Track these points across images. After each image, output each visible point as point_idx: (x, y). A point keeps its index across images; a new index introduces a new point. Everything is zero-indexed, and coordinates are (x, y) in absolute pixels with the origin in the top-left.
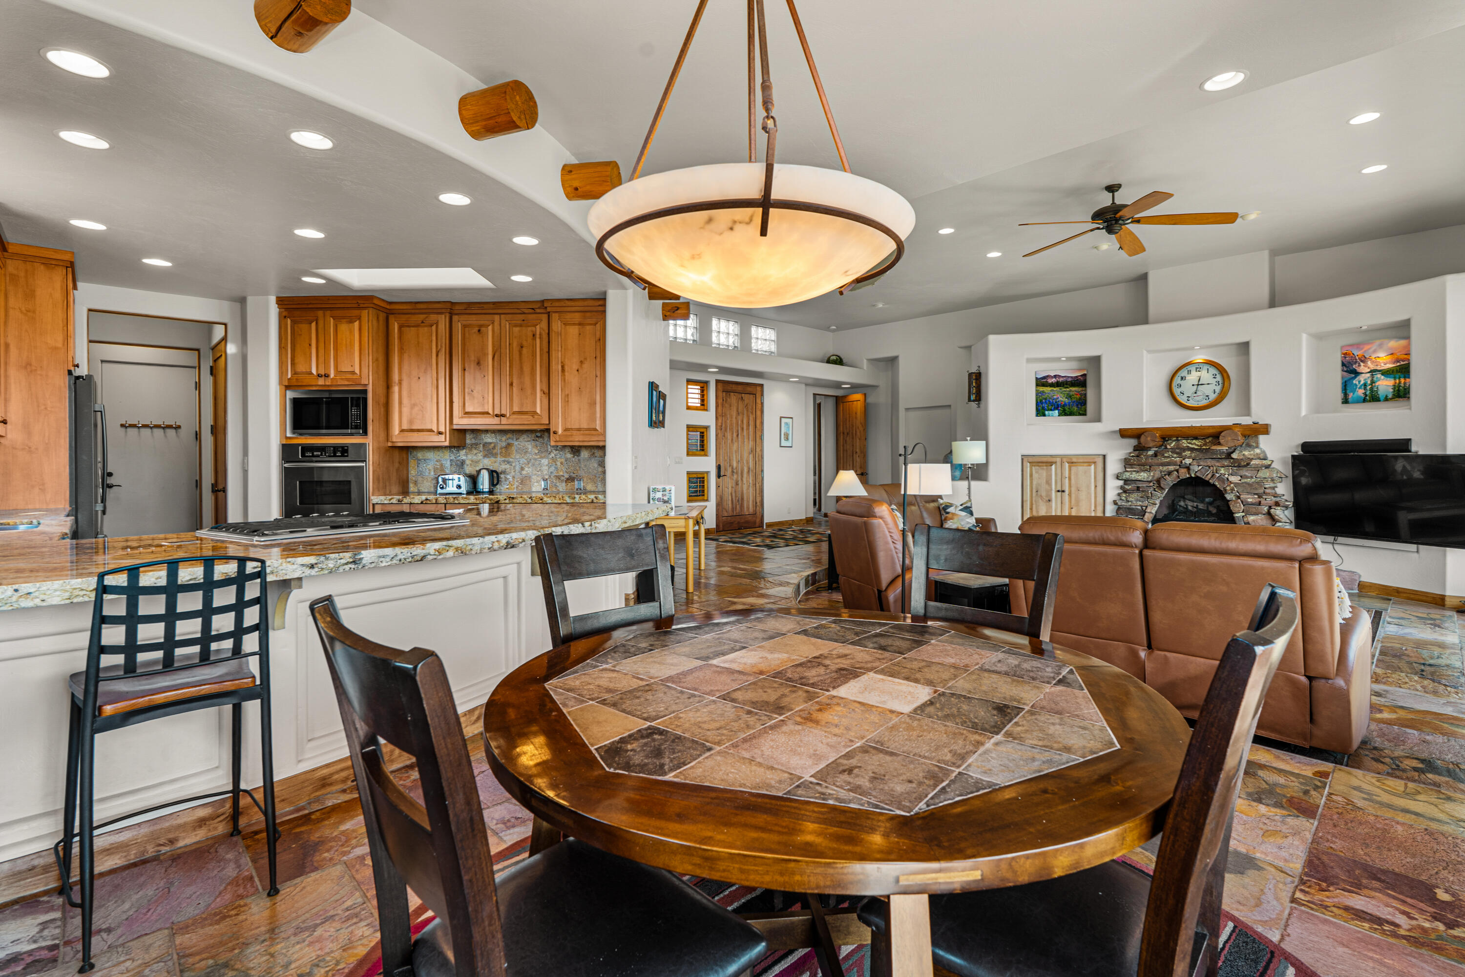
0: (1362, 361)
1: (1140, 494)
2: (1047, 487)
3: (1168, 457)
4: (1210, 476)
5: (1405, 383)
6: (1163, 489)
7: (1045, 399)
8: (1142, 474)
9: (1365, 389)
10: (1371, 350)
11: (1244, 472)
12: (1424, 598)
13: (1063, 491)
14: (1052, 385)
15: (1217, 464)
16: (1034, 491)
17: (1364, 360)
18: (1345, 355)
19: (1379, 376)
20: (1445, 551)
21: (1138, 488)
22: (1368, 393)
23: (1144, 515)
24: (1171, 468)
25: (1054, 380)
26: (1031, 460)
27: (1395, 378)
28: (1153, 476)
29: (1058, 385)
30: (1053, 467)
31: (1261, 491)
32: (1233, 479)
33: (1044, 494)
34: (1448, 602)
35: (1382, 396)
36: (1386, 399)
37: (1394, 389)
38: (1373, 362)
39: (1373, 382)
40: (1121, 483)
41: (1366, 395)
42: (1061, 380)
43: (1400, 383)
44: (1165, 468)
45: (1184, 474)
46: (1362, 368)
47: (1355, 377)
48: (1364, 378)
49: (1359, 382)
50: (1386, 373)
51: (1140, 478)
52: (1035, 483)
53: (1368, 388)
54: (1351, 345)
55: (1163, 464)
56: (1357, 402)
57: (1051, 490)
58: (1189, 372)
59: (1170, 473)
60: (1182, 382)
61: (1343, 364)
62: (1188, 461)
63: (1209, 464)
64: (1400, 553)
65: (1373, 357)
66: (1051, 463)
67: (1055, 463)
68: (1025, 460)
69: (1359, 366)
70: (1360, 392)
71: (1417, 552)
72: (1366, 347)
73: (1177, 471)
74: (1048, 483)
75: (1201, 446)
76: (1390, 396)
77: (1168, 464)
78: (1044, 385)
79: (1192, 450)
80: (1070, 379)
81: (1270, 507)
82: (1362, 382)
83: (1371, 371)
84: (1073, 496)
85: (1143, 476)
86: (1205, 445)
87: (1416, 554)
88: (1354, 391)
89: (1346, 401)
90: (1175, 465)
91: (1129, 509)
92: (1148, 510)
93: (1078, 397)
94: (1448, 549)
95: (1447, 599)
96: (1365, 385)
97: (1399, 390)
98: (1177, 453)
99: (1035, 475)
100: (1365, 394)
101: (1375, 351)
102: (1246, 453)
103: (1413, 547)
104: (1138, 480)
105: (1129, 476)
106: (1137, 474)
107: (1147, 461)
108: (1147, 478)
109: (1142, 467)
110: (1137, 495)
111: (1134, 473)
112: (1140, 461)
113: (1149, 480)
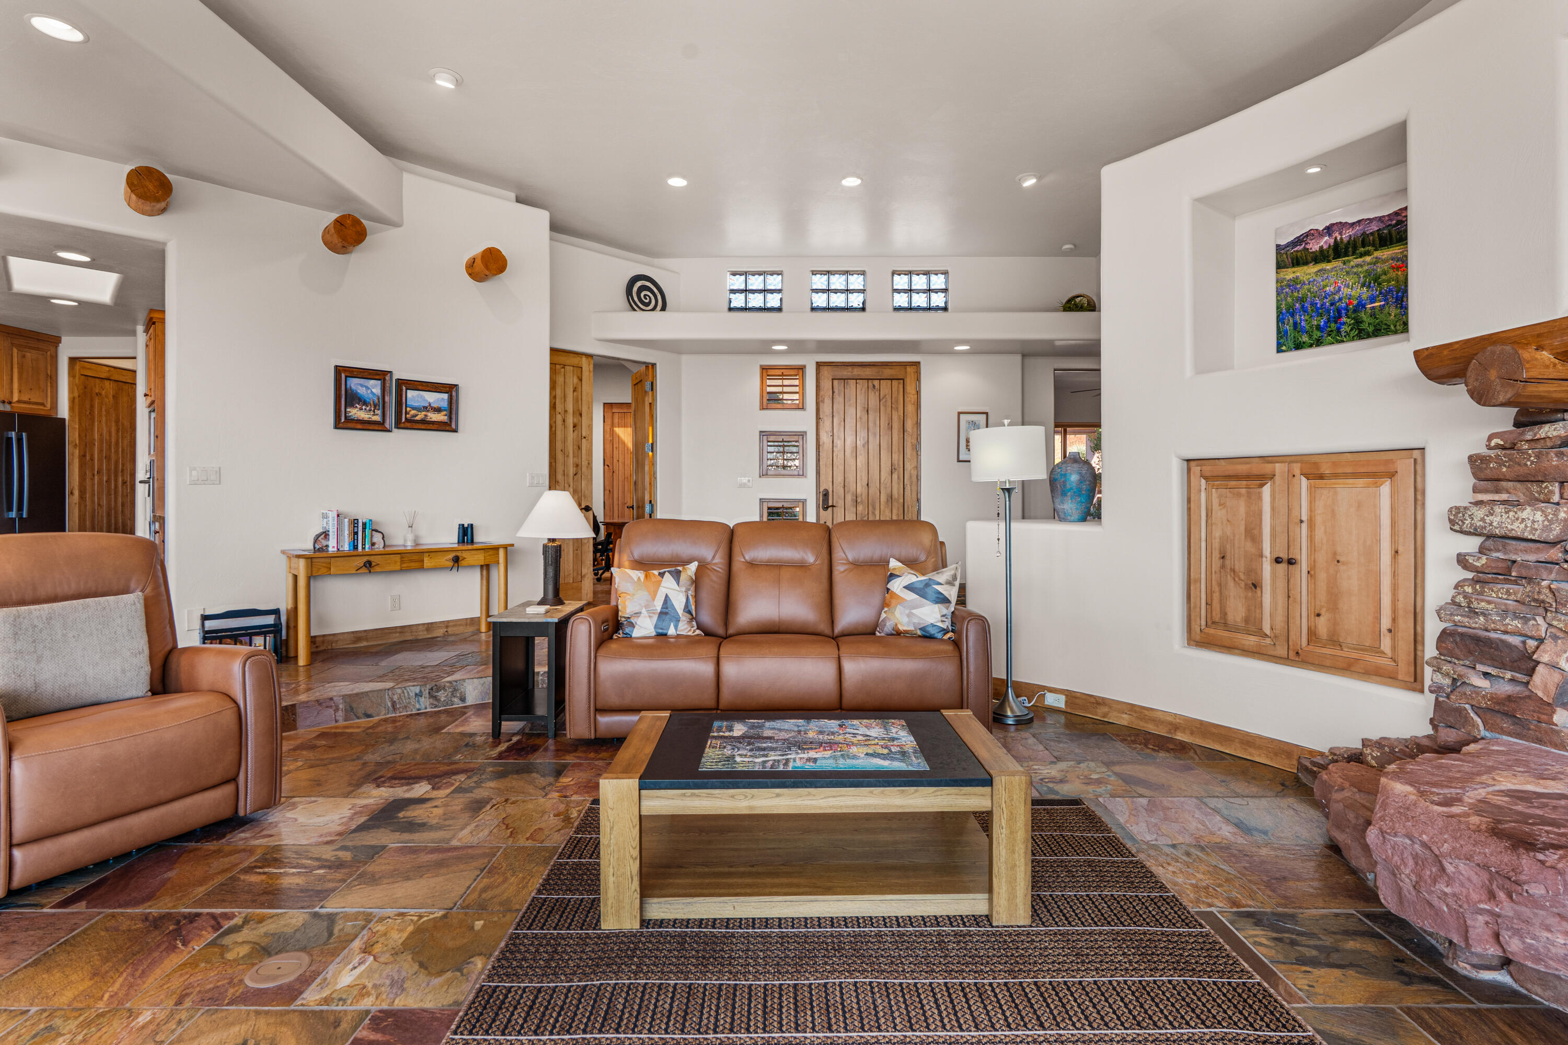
1: (1522, 591)
2: (1249, 546)
7: (1301, 300)
8: (1527, 513)
13: (1291, 562)
14: (1321, 257)
16: (1216, 555)
23: (1531, 672)
25: (1325, 242)
26: (1208, 469)
29: (1338, 251)
30: (1266, 490)
33: (1240, 566)
42: (1346, 235)
51: (1517, 528)
52: (1217, 533)
57: (1261, 556)
66: (1262, 479)
67: (1272, 477)
68: (1196, 470)
74: (1253, 534)
78: (1297, 262)
80: (1374, 227)
84: (1322, 576)
85: (1537, 519)
91: (1477, 640)
92: (1545, 654)
99: (1219, 514)
104: (1513, 534)
105: (1483, 520)
106: (1511, 514)
107: (1545, 464)
108: (1547, 529)
109: (1535, 488)
110: (1508, 592)
111: (1498, 509)
112: (1519, 464)
113: (1551, 537)
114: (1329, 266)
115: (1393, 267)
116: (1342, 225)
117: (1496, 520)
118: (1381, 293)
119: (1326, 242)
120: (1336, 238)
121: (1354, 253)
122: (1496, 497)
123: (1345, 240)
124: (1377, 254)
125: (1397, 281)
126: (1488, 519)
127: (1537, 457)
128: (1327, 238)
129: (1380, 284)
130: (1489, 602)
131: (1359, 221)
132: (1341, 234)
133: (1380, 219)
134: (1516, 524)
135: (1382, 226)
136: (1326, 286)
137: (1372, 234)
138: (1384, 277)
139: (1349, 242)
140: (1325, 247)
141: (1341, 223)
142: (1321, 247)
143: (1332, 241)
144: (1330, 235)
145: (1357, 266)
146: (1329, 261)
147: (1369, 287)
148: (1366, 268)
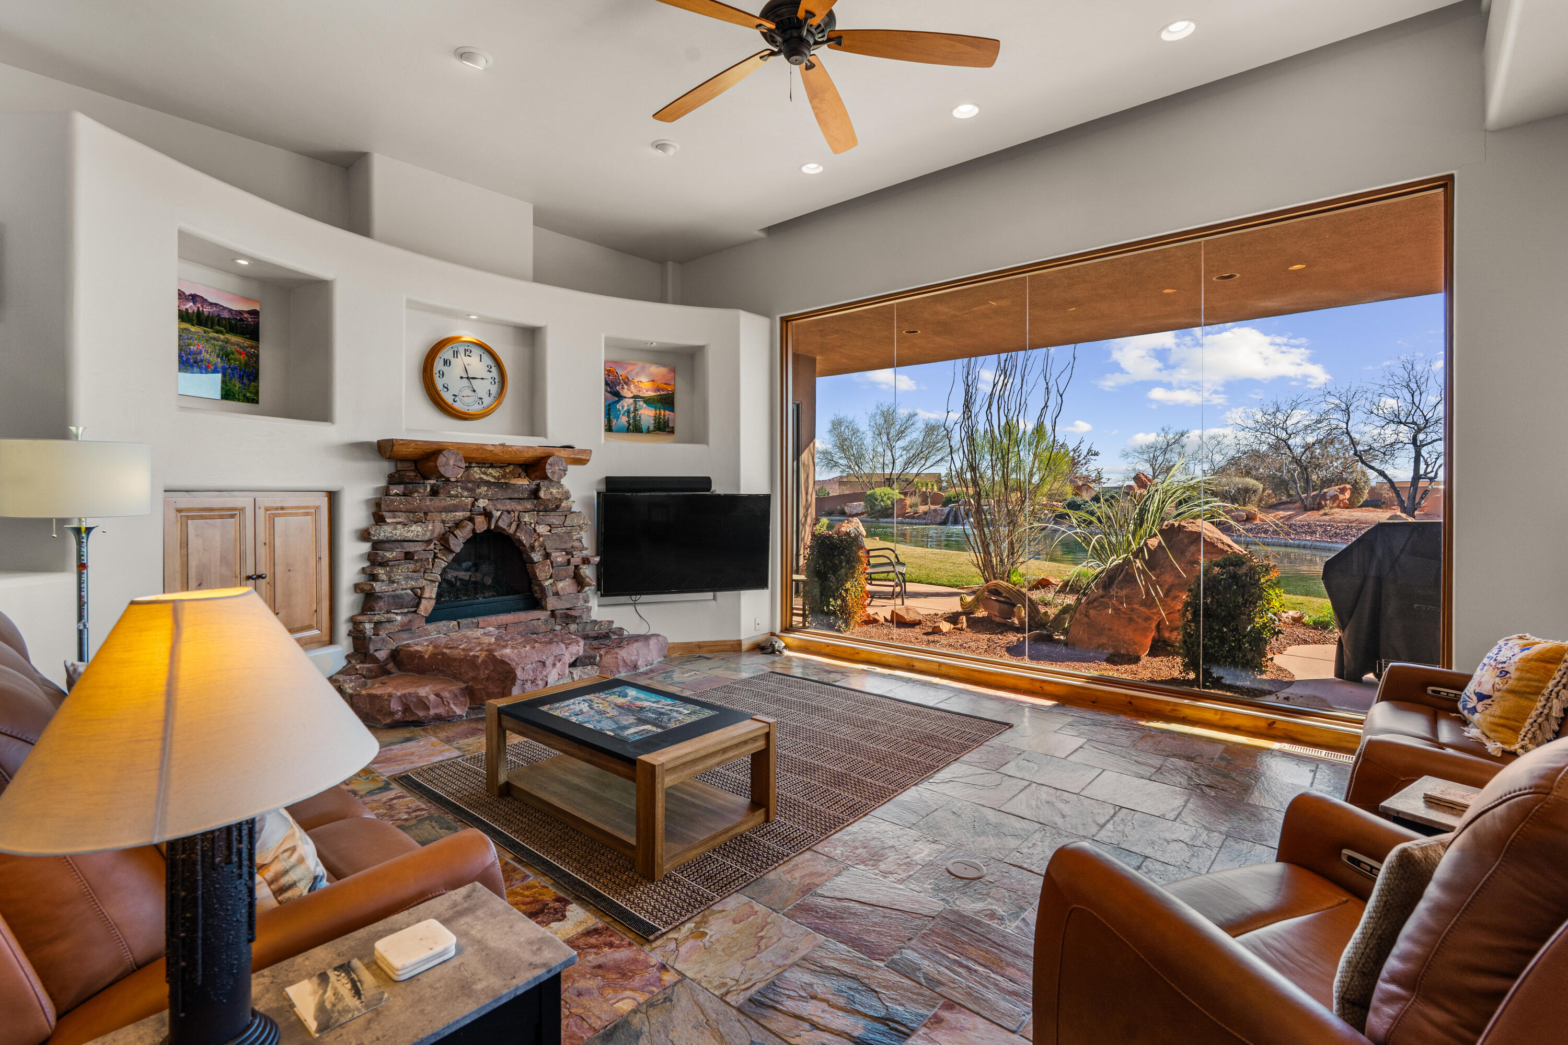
0: (626, 383)
1: (412, 566)
3: (456, 496)
4: (514, 527)
5: (664, 415)
6: (451, 551)
8: (414, 527)
9: (628, 416)
10: (634, 373)
11: (555, 519)
12: (723, 648)
13: (258, 577)
15: (519, 508)
17: (627, 382)
18: (608, 372)
19: (641, 403)
20: (740, 594)
21: (408, 556)
22: (631, 422)
23: (418, 605)
24: (460, 515)
26: (183, 503)
27: (656, 408)
28: (433, 531)
29: (200, 320)
30: (236, 519)
31: (569, 545)
32: (542, 529)
34: (745, 646)
35: (644, 428)
36: (648, 431)
37: (655, 420)
38: (636, 386)
39: (636, 410)
40: (366, 547)
41: (630, 424)
42: (207, 310)
43: (660, 414)
44: (451, 516)
45: (481, 525)
46: (625, 392)
47: (618, 402)
48: (627, 404)
49: (623, 407)
50: (649, 401)
51: (410, 535)
52: (194, 562)
53: (632, 415)
54: (615, 362)
55: (448, 510)
56: (619, 431)
58: (455, 354)
59: (458, 525)
60: (445, 369)
61: (607, 384)
62: (482, 503)
63: (509, 508)
64: (700, 603)
65: (636, 380)
66: (232, 512)
67: (241, 510)
68: (172, 501)
69: (623, 388)
70: (624, 420)
71: (715, 598)
72: (630, 368)
73: (471, 519)
75: (498, 478)
76: (652, 428)
77: (455, 509)
79: (487, 483)
80: (226, 315)
81: (576, 567)
82: (625, 408)
83: (635, 397)
85: (415, 531)
86: (504, 476)
87: (713, 603)
88: (617, 418)
89: (609, 429)
90: (464, 511)
92: (426, 595)
93: (243, 358)
94: (742, 592)
95: (743, 643)
96: (628, 411)
97: (659, 422)
98: (468, 490)
99: (195, 543)
100: (628, 422)
101: (637, 374)
102: (554, 491)
103: (710, 595)
104: (408, 539)
105: (391, 532)
106: (406, 529)
107: (423, 504)
108: (424, 534)
109: (411, 515)
110: (408, 567)
111: (399, 526)
112: (410, 504)
113: (426, 538)
114: (193, 329)
115: (238, 352)
116: (204, 301)
117: (398, 532)
118: (230, 367)
119: (190, 307)
120: (198, 308)
121: (211, 328)
122: (395, 520)
123: (206, 314)
124: (228, 336)
125: (240, 363)
126: (394, 532)
127: (420, 500)
128: (191, 304)
129: (229, 360)
130: (400, 575)
131: (216, 304)
132: (202, 306)
133: (230, 310)
134: (409, 533)
135: (231, 317)
136: (190, 344)
137: (225, 319)
138: (232, 356)
139: (209, 316)
140: (190, 311)
141: (202, 298)
142: (187, 310)
143: (196, 309)
144: (194, 303)
145: (214, 339)
146: (193, 325)
147: (222, 359)
148: (220, 343)
